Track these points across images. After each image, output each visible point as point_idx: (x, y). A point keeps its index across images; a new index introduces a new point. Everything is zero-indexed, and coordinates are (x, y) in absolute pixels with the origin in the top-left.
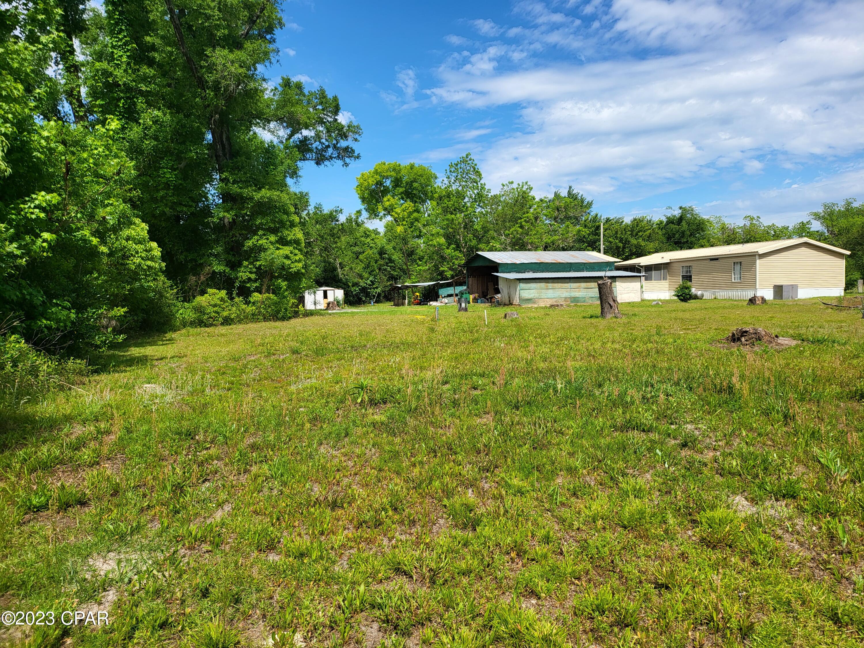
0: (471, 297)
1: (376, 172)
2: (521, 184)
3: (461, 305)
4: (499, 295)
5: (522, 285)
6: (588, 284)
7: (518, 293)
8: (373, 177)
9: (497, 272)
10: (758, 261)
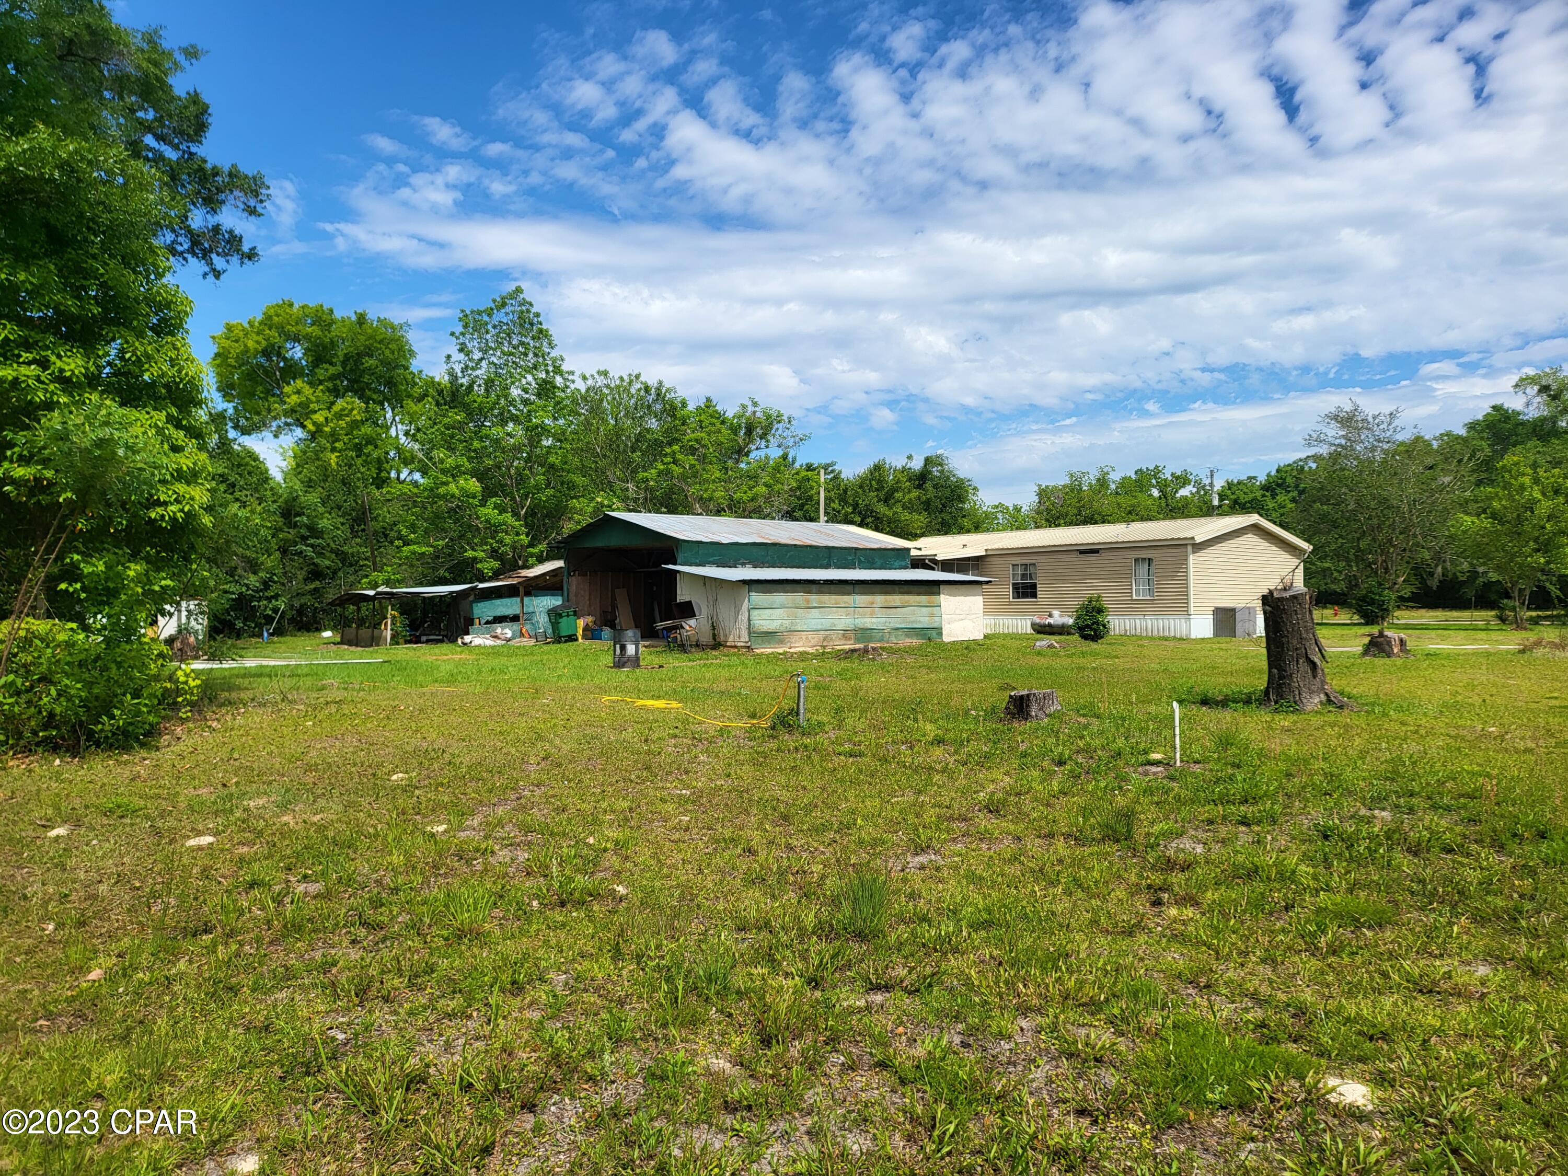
0: (581, 623)
1: (267, 321)
2: (626, 378)
3: (623, 648)
4: (692, 622)
5: (757, 598)
6: (889, 597)
7: (743, 617)
8: (258, 333)
9: (675, 564)
10: (1192, 558)
